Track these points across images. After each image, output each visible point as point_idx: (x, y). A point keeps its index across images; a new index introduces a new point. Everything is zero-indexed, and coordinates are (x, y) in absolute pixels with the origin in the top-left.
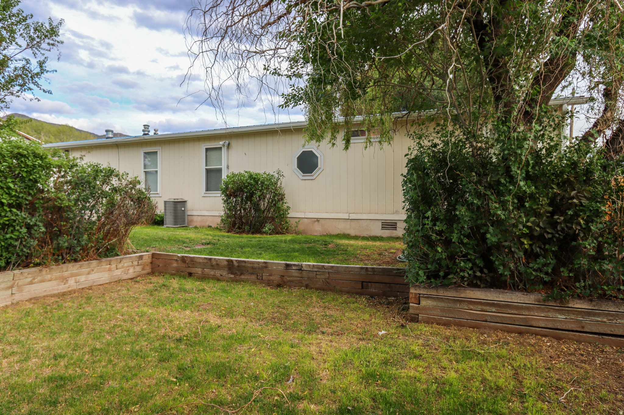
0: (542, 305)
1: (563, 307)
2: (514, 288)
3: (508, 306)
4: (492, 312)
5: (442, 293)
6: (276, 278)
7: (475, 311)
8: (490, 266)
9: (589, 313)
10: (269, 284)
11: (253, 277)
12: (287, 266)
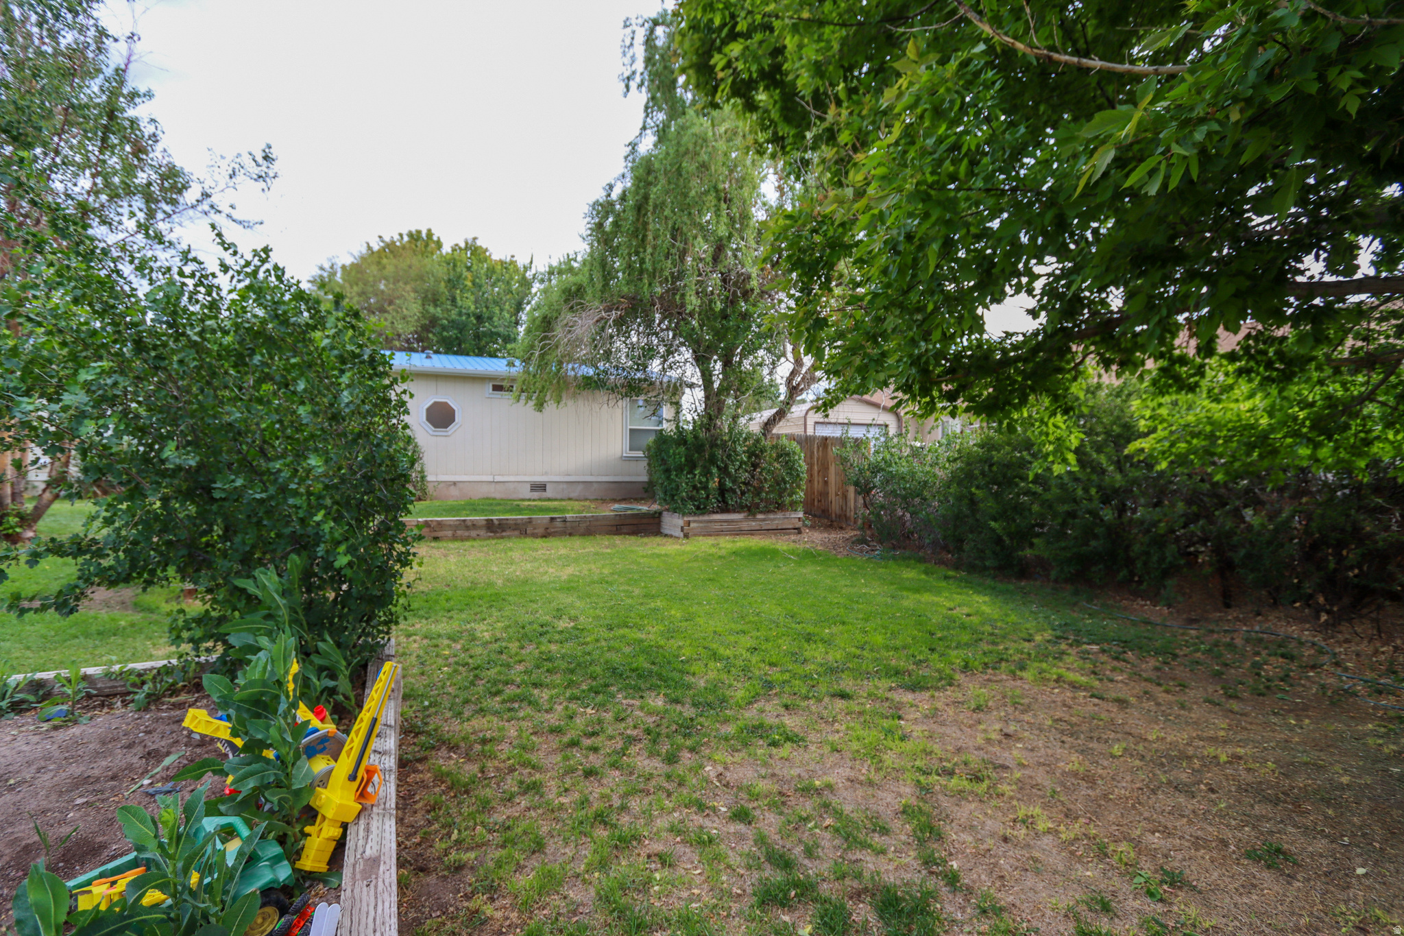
0: (746, 519)
1: (755, 520)
2: (734, 511)
3: (733, 521)
4: (725, 526)
5: (701, 518)
6: (541, 531)
7: (718, 526)
8: (725, 501)
9: (764, 520)
10: (535, 536)
11: (517, 533)
12: (552, 519)
